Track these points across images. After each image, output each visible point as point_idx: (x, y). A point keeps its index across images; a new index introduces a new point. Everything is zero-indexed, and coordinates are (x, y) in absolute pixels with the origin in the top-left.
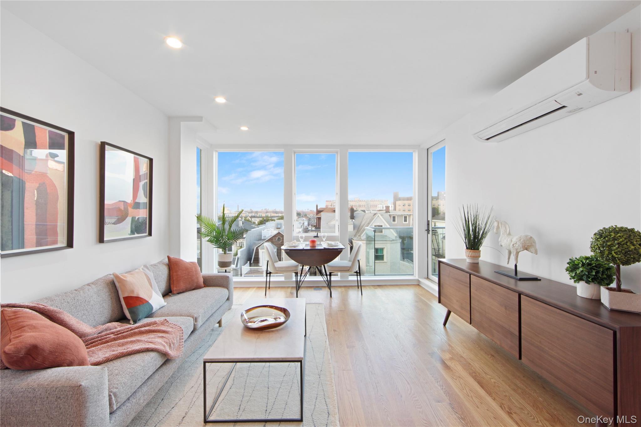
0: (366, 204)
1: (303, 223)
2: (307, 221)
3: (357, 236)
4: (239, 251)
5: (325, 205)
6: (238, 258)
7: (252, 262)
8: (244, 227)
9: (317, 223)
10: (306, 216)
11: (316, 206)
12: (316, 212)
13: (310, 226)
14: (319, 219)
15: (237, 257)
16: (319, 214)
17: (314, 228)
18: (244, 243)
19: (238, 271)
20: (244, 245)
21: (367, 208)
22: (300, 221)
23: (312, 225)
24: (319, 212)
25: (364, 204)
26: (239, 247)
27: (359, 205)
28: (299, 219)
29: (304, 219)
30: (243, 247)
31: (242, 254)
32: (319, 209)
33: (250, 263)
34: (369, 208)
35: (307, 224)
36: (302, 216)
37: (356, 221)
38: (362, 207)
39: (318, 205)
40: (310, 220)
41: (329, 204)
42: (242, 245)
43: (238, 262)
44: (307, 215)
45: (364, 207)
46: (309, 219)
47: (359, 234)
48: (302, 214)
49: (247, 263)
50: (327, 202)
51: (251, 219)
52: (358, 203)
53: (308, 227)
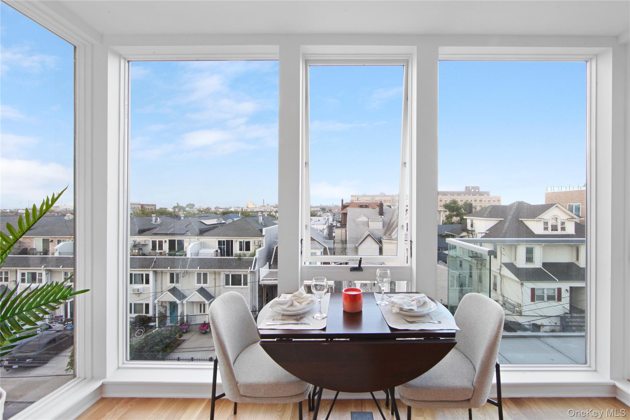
0: (392, 199)
1: (328, 219)
2: (332, 217)
3: (387, 235)
4: (257, 251)
5: (350, 200)
6: (256, 259)
7: (271, 263)
8: (264, 223)
9: (342, 219)
10: (330, 211)
11: (341, 200)
12: (341, 207)
13: (335, 222)
14: (345, 215)
15: (254, 258)
16: (345, 209)
17: (339, 224)
18: (263, 241)
19: (256, 273)
20: (263, 244)
21: (393, 203)
22: (324, 217)
23: (337, 221)
24: (344, 207)
25: (390, 199)
26: (258, 246)
27: (384, 200)
28: (324, 214)
29: (329, 214)
30: (262, 246)
31: (260, 255)
32: (344, 204)
33: (270, 265)
34: (395, 203)
35: (332, 219)
36: (326, 211)
37: (386, 218)
38: (388, 202)
39: (343, 199)
40: (335, 216)
41: (355, 199)
42: (261, 244)
43: (256, 264)
44: (332, 211)
45: (390, 202)
46: (334, 214)
47: (389, 233)
48: (327, 209)
49: (266, 264)
50: (352, 197)
51: (276, 214)
52: (383, 198)
53: (333, 223)
